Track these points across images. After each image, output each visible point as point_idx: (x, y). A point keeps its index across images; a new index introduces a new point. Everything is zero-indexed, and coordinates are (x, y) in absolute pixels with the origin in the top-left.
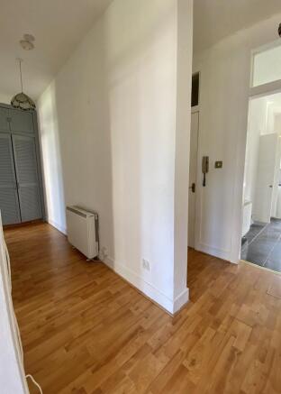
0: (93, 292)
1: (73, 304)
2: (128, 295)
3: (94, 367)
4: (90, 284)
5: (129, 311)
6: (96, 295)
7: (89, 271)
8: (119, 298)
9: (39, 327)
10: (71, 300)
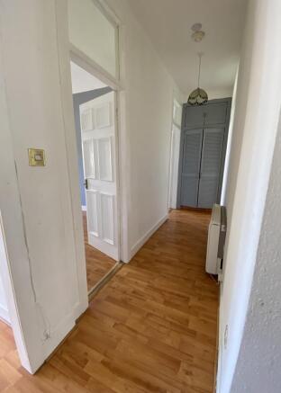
0: (176, 306)
1: (154, 299)
2: (199, 347)
3: (107, 359)
4: (183, 297)
5: (178, 363)
6: (175, 311)
7: (198, 283)
8: (188, 339)
9: (125, 292)
10: (156, 295)
